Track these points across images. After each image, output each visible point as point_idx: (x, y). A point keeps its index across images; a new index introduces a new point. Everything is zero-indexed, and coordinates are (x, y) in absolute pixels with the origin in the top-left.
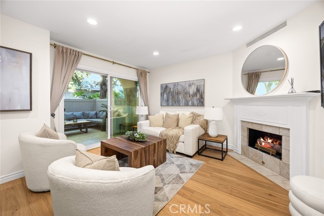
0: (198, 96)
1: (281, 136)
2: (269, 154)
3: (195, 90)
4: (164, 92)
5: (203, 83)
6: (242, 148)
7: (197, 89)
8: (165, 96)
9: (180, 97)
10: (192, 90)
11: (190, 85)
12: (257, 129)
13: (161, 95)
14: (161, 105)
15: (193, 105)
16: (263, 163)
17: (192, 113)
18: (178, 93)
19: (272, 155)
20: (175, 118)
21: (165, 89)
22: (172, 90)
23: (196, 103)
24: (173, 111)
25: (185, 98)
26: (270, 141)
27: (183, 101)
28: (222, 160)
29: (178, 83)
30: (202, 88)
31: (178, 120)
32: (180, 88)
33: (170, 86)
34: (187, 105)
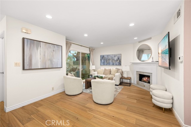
0: (118, 61)
1: (150, 76)
2: (146, 82)
3: (117, 59)
4: (102, 59)
5: (120, 56)
6: (137, 82)
7: (118, 58)
8: (103, 60)
9: (110, 61)
10: (116, 58)
11: (115, 56)
12: (142, 74)
13: (101, 60)
14: (101, 65)
15: (116, 65)
16: (144, 86)
17: (116, 68)
18: (109, 60)
19: (147, 83)
20: (109, 71)
21: (102, 57)
22: (106, 58)
23: (117, 64)
24: (108, 68)
25: (112, 62)
26: (147, 78)
27: (111, 63)
28: (130, 86)
29: (109, 55)
30: (120, 58)
31: (110, 71)
32: (110, 57)
33: (105, 56)
34: (113, 65)
